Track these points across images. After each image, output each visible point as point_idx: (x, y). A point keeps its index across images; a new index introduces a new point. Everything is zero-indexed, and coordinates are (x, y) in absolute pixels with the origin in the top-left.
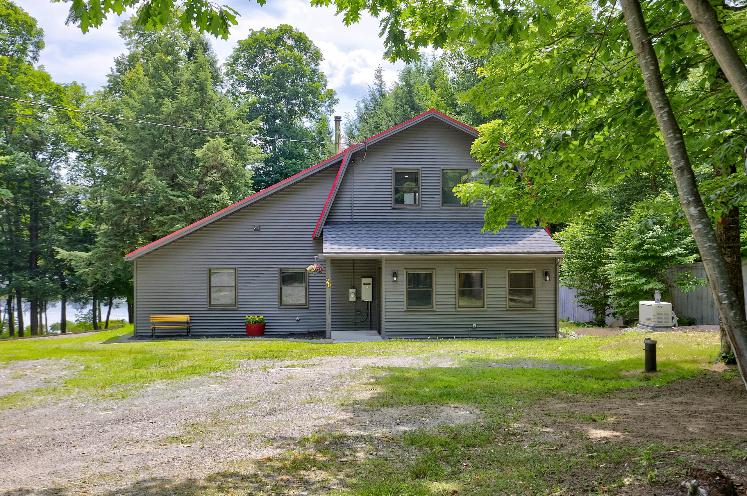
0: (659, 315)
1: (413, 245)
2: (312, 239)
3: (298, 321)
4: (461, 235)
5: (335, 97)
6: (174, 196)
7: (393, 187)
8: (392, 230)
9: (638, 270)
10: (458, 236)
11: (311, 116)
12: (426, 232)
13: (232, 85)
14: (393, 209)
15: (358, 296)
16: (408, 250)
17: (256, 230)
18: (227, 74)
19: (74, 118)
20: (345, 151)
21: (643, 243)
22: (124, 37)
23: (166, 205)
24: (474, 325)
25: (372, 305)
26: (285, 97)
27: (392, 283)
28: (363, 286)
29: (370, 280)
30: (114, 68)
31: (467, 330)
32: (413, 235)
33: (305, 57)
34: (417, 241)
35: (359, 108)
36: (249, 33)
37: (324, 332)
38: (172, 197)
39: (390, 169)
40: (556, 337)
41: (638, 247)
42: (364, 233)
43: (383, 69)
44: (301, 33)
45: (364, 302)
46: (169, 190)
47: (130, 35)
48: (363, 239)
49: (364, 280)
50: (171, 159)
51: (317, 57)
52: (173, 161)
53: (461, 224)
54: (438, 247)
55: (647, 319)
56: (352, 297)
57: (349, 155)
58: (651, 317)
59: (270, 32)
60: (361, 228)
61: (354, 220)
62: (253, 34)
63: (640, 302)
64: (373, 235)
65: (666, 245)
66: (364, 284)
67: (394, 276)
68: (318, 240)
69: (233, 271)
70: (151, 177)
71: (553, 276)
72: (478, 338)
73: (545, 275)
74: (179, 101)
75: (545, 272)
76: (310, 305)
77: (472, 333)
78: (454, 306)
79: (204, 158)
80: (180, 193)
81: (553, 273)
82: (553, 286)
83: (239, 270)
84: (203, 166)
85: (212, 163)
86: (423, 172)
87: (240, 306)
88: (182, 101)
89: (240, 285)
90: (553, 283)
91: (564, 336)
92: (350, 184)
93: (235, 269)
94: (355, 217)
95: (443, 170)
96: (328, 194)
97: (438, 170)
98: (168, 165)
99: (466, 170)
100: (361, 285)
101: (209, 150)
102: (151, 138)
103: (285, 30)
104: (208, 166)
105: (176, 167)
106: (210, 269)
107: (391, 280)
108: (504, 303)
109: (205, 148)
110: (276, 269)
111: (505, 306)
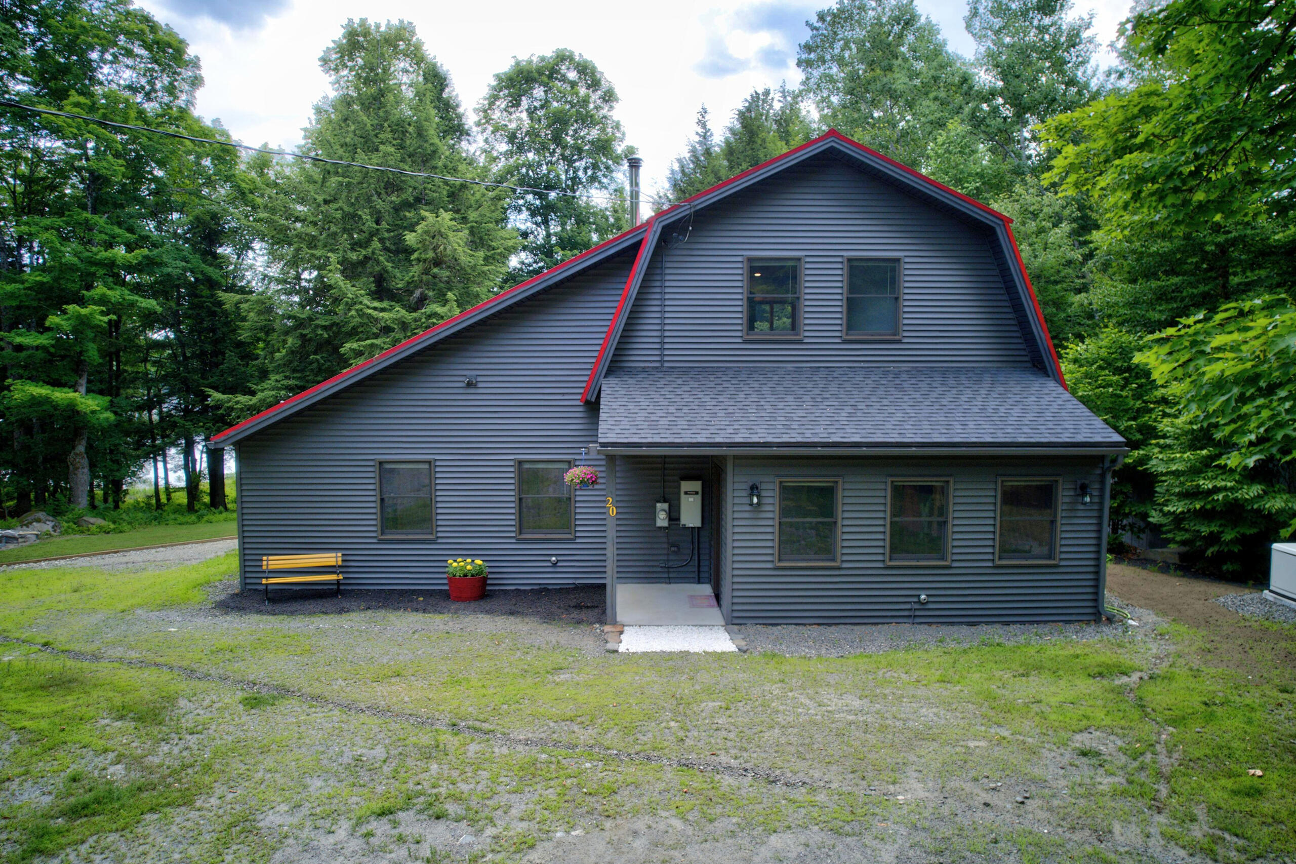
1: (795, 425)
2: (580, 403)
3: (555, 565)
4: (891, 398)
6: (375, 309)
7: (745, 297)
8: (746, 388)
10: (885, 402)
11: (603, 187)
12: (817, 391)
13: (486, 141)
14: (746, 342)
15: (673, 516)
16: (786, 438)
17: (470, 385)
18: (478, 124)
19: (251, 191)
20: (650, 222)
22: (327, 71)
23: (362, 325)
24: (923, 597)
25: (702, 534)
26: (564, 158)
27: (748, 508)
28: (683, 496)
29: (697, 486)
30: (313, 117)
31: (908, 606)
32: (790, 398)
33: (594, 97)
34: (800, 413)
35: (673, 172)
36: (513, 62)
37: (604, 586)
38: (370, 311)
39: (740, 259)
40: (1098, 621)
42: (686, 395)
43: (709, 110)
44: (586, 62)
45: (685, 528)
46: (365, 300)
47: (336, 70)
48: (685, 410)
49: (686, 486)
50: (370, 250)
51: (609, 97)
52: (373, 253)
53: (886, 373)
54: (848, 429)
56: (662, 520)
57: (657, 228)
60: (680, 381)
61: (666, 365)
62: (518, 64)
63: (1276, 546)
64: (707, 398)
66: (686, 493)
67: (751, 494)
68: (593, 407)
69: (426, 466)
70: (336, 278)
71: (1095, 493)
72: (930, 624)
73: (1079, 491)
74: (381, 154)
75: (1079, 483)
76: (578, 534)
77: (917, 613)
78: (880, 558)
79: (420, 246)
80: (385, 304)
81: (1097, 486)
82: (1095, 514)
83: (438, 463)
84: (418, 260)
85: (430, 255)
86: (808, 266)
87: (440, 535)
88: (386, 154)
89: (439, 493)
90: (1096, 507)
91: (1110, 620)
92: (658, 290)
93: (429, 462)
94: (666, 358)
95: (850, 260)
96: (613, 311)
97: (840, 260)
98: (367, 258)
99: (897, 260)
100: (679, 494)
101: (426, 232)
102: (338, 215)
103: (563, 57)
104: (425, 261)
105: (378, 262)
106: (381, 463)
107: (747, 501)
108: (990, 550)
109: (419, 229)
110: (512, 463)
111: (991, 557)
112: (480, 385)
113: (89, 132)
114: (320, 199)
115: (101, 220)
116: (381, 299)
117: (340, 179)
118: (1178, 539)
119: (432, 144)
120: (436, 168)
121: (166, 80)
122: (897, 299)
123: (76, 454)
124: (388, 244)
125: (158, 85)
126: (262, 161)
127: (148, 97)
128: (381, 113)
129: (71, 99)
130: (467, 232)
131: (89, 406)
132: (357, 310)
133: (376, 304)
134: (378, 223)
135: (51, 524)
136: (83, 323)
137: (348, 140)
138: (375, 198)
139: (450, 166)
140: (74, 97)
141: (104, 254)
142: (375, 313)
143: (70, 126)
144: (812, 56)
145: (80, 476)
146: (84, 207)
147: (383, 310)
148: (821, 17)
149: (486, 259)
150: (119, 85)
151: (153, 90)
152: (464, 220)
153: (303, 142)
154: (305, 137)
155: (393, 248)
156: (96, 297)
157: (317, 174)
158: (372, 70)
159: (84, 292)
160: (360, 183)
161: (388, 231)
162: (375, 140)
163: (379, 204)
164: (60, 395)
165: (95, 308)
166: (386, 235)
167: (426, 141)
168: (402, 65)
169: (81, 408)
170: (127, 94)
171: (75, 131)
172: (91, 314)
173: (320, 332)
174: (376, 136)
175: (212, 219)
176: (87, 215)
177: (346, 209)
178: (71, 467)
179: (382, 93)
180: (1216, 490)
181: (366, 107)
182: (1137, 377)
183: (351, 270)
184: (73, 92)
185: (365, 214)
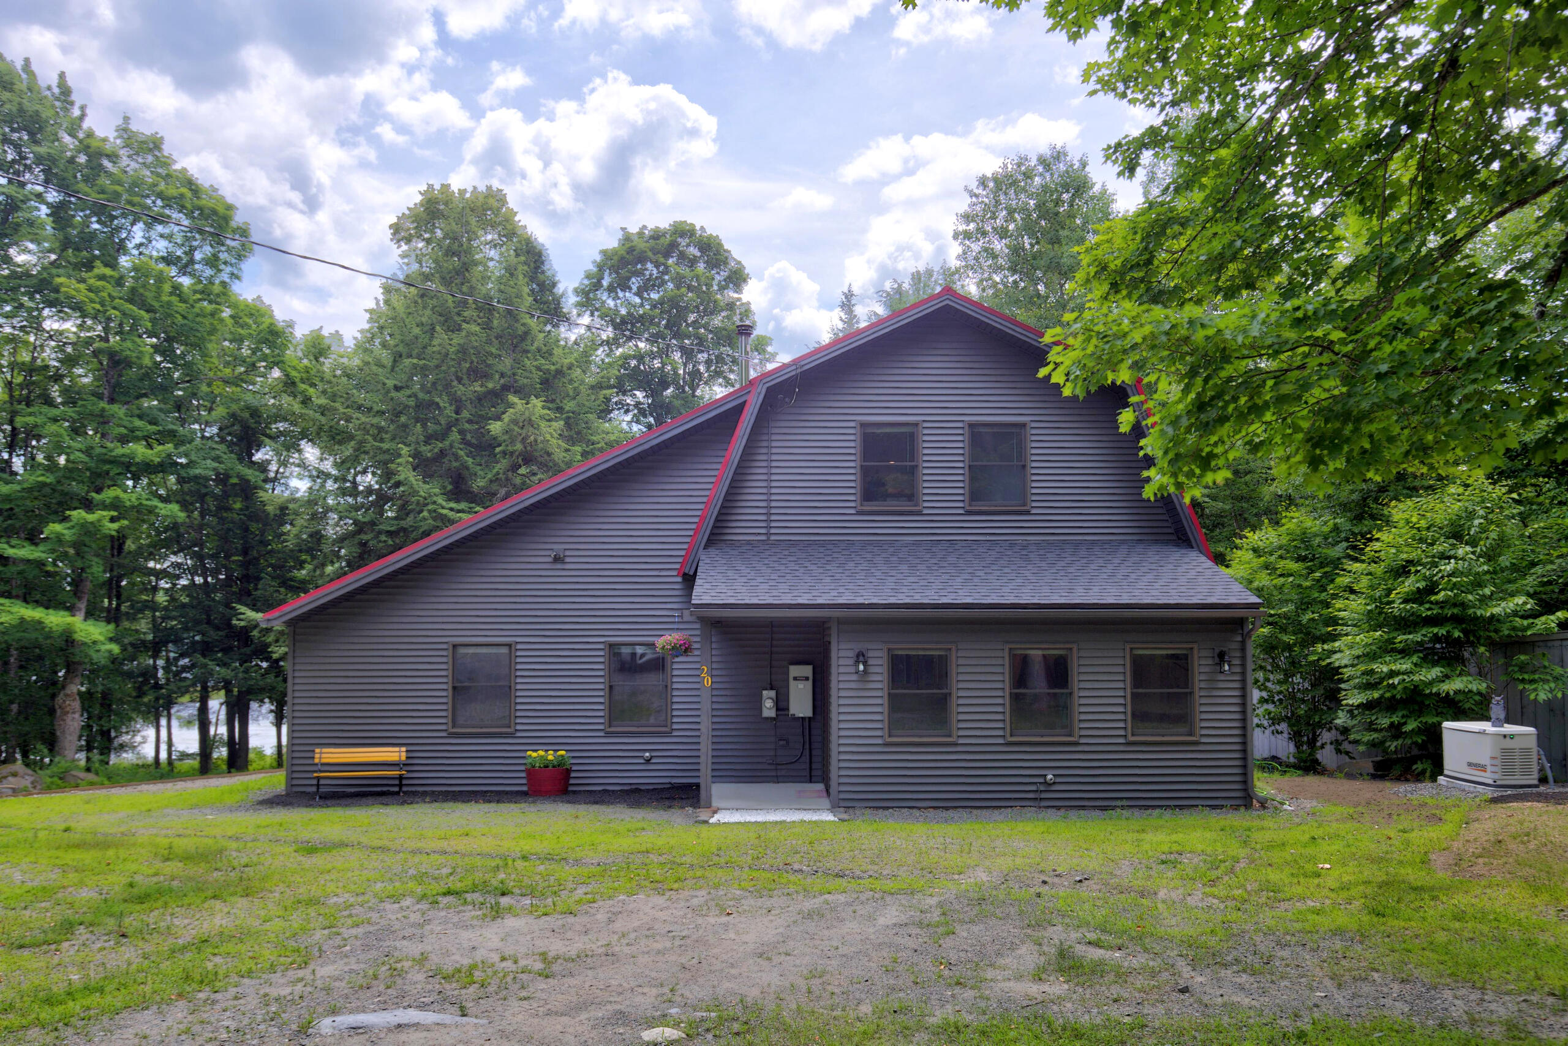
0: (1507, 757)
1: (905, 590)
2: (679, 579)
3: (648, 761)
4: (1014, 567)
5: (769, 349)
6: (451, 509)
7: (858, 464)
8: (857, 558)
9: (1418, 647)
10: (1006, 570)
12: (934, 561)
14: (859, 513)
15: (781, 705)
16: (892, 600)
17: (557, 559)
19: (302, 381)
20: (753, 383)
21: (1431, 588)
22: (398, 242)
24: (1050, 777)
25: (813, 724)
27: (854, 677)
28: (792, 683)
29: (807, 670)
30: (381, 297)
31: (1034, 788)
32: (903, 567)
33: (718, 278)
34: (912, 579)
36: (620, 235)
38: (445, 511)
39: (852, 424)
40: (1248, 806)
41: (1419, 596)
42: (791, 565)
44: (710, 237)
45: (796, 719)
46: (440, 500)
47: (408, 240)
48: (789, 577)
49: (795, 671)
50: (447, 443)
51: (737, 278)
52: (451, 446)
53: (1012, 545)
54: (961, 592)
55: (1470, 764)
56: (768, 708)
57: (762, 390)
58: (1485, 760)
59: (657, 235)
60: (786, 553)
61: (773, 538)
62: (627, 238)
63: (1446, 724)
64: (814, 567)
65: (1487, 592)
66: (795, 679)
67: (857, 662)
68: (689, 579)
69: (504, 650)
70: (406, 474)
71: (1237, 662)
72: (1058, 808)
73: (1217, 660)
74: (464, 333)
75: (1217, 651)
76: (675, 726)
77: (1043, 796)
78: (1001, 733)
79: (506, 437)
80: (463, 505)
81: (1238, 654)
82: (1237, 685)
83: (519, 647)
84: (504, 453)
85: (519, 447)
86: (926, 432)
87: (519, 727)
88: (469, 334)
89: (519, 680)
90: (1237, 678)
91: (1263, 805)
92: (764, 457)
93: (509, 645)
94: (773, 531)
95: (972, 425)
96: (713, 480)
97: (960, 425)
98: (442, 453)
99: (1023, 425)
100: (788, 680)
101: (515, 422)
102: (412, 402)
103: (683, 231)
104: (512, 453)
105: (457, 457)
106: (455, 646)
107: (852, 669)
108: (1122, 725)
109: (506, 418)
110: (601, 646)
111: (1122, 733)
112: (568, 560)
113: (114, 308)
114: (390, 383)
115: (118, 410)
116: (458, 501)
117: (415, 361)
118: (1365, 739)
119: (524, 325)
120: (527, 351)
121: (208, 249)
122: (1024, 466)
123: (67, 695)
124: (469, 437)
125: (198, 256)
126: (318, 348)
127: (183, 271)
128: (465, 289)
129: (96, 271)
130: (562, 423)
131: (89, 634)
132: (429, 511)
133: (453, 505)
134: (457, 413)
135: (30, 779)
136: (89, 530)
137: (424, 320)
138: (455, 383)
139: (544, 349)
140: (100, 269)
141: (120, 451)
142: (451, 514)
143: (92, 301)
144: (972, 226)
145: (69, 721)
146: (100, 397)
147: (459, 511)
148: (983, 182)
149: (584, 454)
150: (151, 257)
151: (192, 261)
152: (560, 409)
153: (367, 326)
154: (371, 320)
155: (474, 441)
156: (108, 501)
157: (386, 357)
158: (455, 239)
159: (94, 495)
160: (437, 367)
161: (470, 422)
162: (456, 318)
163: (460, 390)
164: (55, 619)
165: (105, 513)
166: (467, 426)
167: (517, 321)
168: (489, 237)
169: (79, 636)
170: (161, 266)
171: (98, 306)
172: (99, 521)
173: (383, 538)
174: (459, 314)
175: (252, 416)
176: (103, 404)
177: (421, 395)
178: (59, 712)
179: (466, 267)
180: (1392, 674)
181: (446, 282)
182: (1322, 565)
183: (424, 466)
184: (98, 263)
185: (443, 401)
